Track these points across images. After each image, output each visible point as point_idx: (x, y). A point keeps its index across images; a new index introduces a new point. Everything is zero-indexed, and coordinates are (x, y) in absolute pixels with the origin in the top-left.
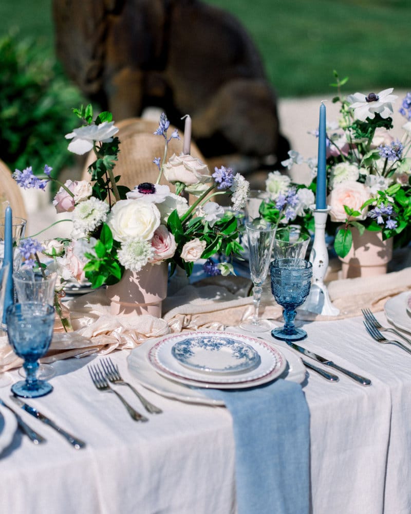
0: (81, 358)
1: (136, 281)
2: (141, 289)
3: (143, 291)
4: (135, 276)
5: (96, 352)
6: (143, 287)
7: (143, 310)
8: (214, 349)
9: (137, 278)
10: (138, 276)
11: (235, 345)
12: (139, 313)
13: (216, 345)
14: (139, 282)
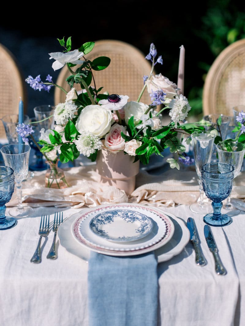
0: (58, 208)
1: (106, 162)
2: (109, 168)
3: (111, 170)
4: (106, 158)
5: (70, 206)
6: (110, 167)
7: (113, 183)
8: (130, 221)
9: (107, 160)
10: (107, 159)
11: (145, 221)
12: (111, 184)
13: (134, 218)
14: (108, 163)
